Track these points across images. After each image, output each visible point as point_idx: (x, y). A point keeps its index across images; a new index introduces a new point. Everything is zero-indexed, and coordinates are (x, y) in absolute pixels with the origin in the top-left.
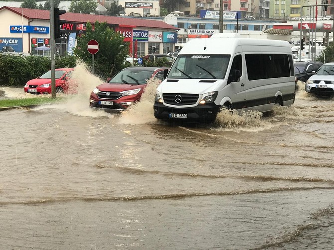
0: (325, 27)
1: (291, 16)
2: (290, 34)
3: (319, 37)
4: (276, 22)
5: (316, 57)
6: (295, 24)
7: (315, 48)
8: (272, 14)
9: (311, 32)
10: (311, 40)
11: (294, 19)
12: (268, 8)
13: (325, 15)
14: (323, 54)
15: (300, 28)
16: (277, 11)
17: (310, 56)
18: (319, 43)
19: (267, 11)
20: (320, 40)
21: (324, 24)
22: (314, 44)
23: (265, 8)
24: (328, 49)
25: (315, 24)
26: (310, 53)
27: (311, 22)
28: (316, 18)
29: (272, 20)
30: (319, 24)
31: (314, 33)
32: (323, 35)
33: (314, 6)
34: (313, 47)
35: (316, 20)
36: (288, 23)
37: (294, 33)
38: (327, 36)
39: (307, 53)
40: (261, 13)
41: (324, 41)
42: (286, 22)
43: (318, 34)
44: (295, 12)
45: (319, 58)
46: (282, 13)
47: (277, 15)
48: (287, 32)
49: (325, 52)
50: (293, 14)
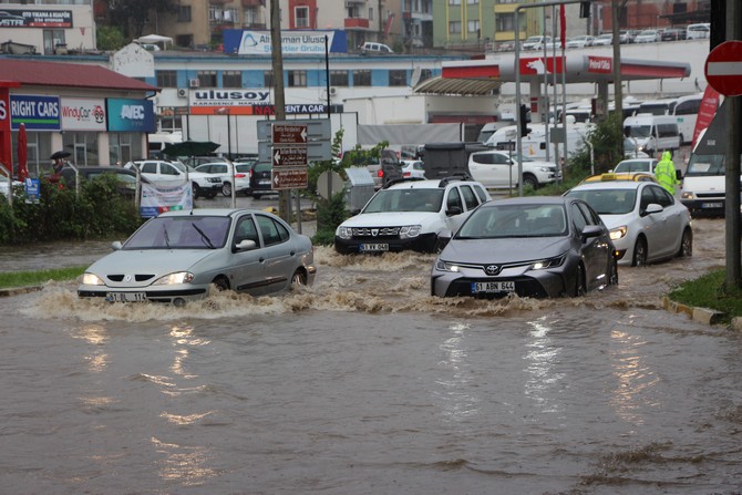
0: (594, 65)
1: (500, 36)
2: (497, 92)
3: (581, 97)
4: (453, 58)
5: (569, 156)
6: (506, 61)
7: (564, 129)
8: (442, 35)
9: (559, 82)
10: (559, 108)
11: (505, 45)
12: (429, 18)
13: (600, 29)
14: (587, 145)
15: (524, 70)
16: (457, 26)
17: (552, 153)
18: (580, 118)
19: (428, 26)
20: (585, 106)
21: (591, 58)
22: (561, 118)
23: (419, 16)
24: (603, 130)
25: (560, 60)
26: (551, 146)
27: (550, 55)
28: (563, 40)
29: (442, 53)
30: (574, 58)
31: (559, 87)
32: (590, 88)
34: (560, 126)
35: (563, 47)
36: (490, 60)
37: (508, 88)
38: (603, 92)
39: (543, 146)
40: (408, 33)
41: (594, 108)
42: (483, 57)
43: (572, 88)
44: (509, 25)
45: (577, 160)
46: (472, 29)
47: (455, 37)
48: (484, 84)
49: (594, 139)
50: (504, 30)
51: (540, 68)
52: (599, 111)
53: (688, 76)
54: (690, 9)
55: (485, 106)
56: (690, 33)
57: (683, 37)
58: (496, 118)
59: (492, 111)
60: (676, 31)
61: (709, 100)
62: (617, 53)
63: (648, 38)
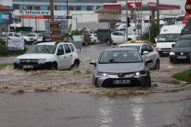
0: (151, 5)
3: (146, 15)
5: (142, 33)
6: (123, 3)
7: (141, 25)
9: (140, 10)
10: (140, 18)
14: (148, 30)
17: (137, 32)
18: (146, 21)
21: (150, 3)
22: (140, 21)
25: (140, 3)
26: (137, 30)
27: (137, 1)
29: (103, 1)
30: (144, 2)
31: (140, 12)
32: (149, 12)
34: (140, 24)
36: (118, 3)
38: (153, 14)
39: (134, 30)
41: (150, 19)
42: (116, 2)
43: (144, 12)
45: (145, 35)
48: (116, 11)
49: (150, 28)
51: (134, 6)
52: (152, 20)
53: (180, 9)
55: (117, 17)
58: (120, 21)
59: (118, 19)
61: (186, 17)
62: (158, 1)
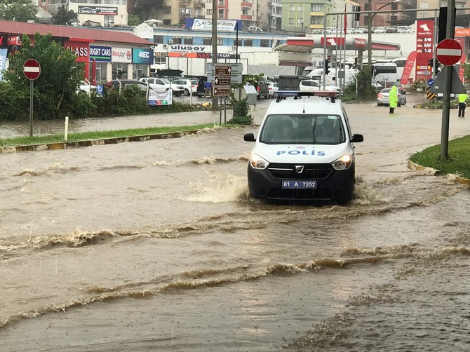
0: (358, 42)
1: (312, 26)
2: (310, 52)
3: (350, 56)
4: (290, 36)
5: (346, 84)
6: (317, 38)
7: (344, 72)
8: (285, 24)
9: (339, 49)
10: (338, 61)
11: (315, 31)
12: (279, 16)
13: (358, 26)
14: (355, 80)
15: (324, 43)
16: (292, 21)
17: (338, 82)
18: (350, 65)
19: (279, 20)
20: (351, 60)
22: (342, 66)
23: (275, 15)
24: (362, 73)
26: (338, 79)
27: (339, 36)
28: (345, 30)
29: (285, 33)
30: (349, 38)
31: (343, 51)
32: (355, 53)
33: (342, 14)
34: (342, 70)
35: (345, 33)
36: (307, 37)
37: (315, 51)
38: (360, 55)
39: (334, 79)
40: (270, 23)
41: (356, 62)
42: (304, 36)
43: (348, 52)
44: (316, 21)
45: (350, 86)
46: (299, 22)
47: (291, 25)
48: (306, 49)
49: (358, 77)
50: (314, 24)
52: (358, 64)
53: (399, 49)
54: (398, 19)
55: (306, 58)
56: (399, 30)
57: (396, 32)
58: (310, 64)
59: (308, 60)
60: (393, 29)
61: (410, 62)
62: (370, 38)
63: (380, 31)
